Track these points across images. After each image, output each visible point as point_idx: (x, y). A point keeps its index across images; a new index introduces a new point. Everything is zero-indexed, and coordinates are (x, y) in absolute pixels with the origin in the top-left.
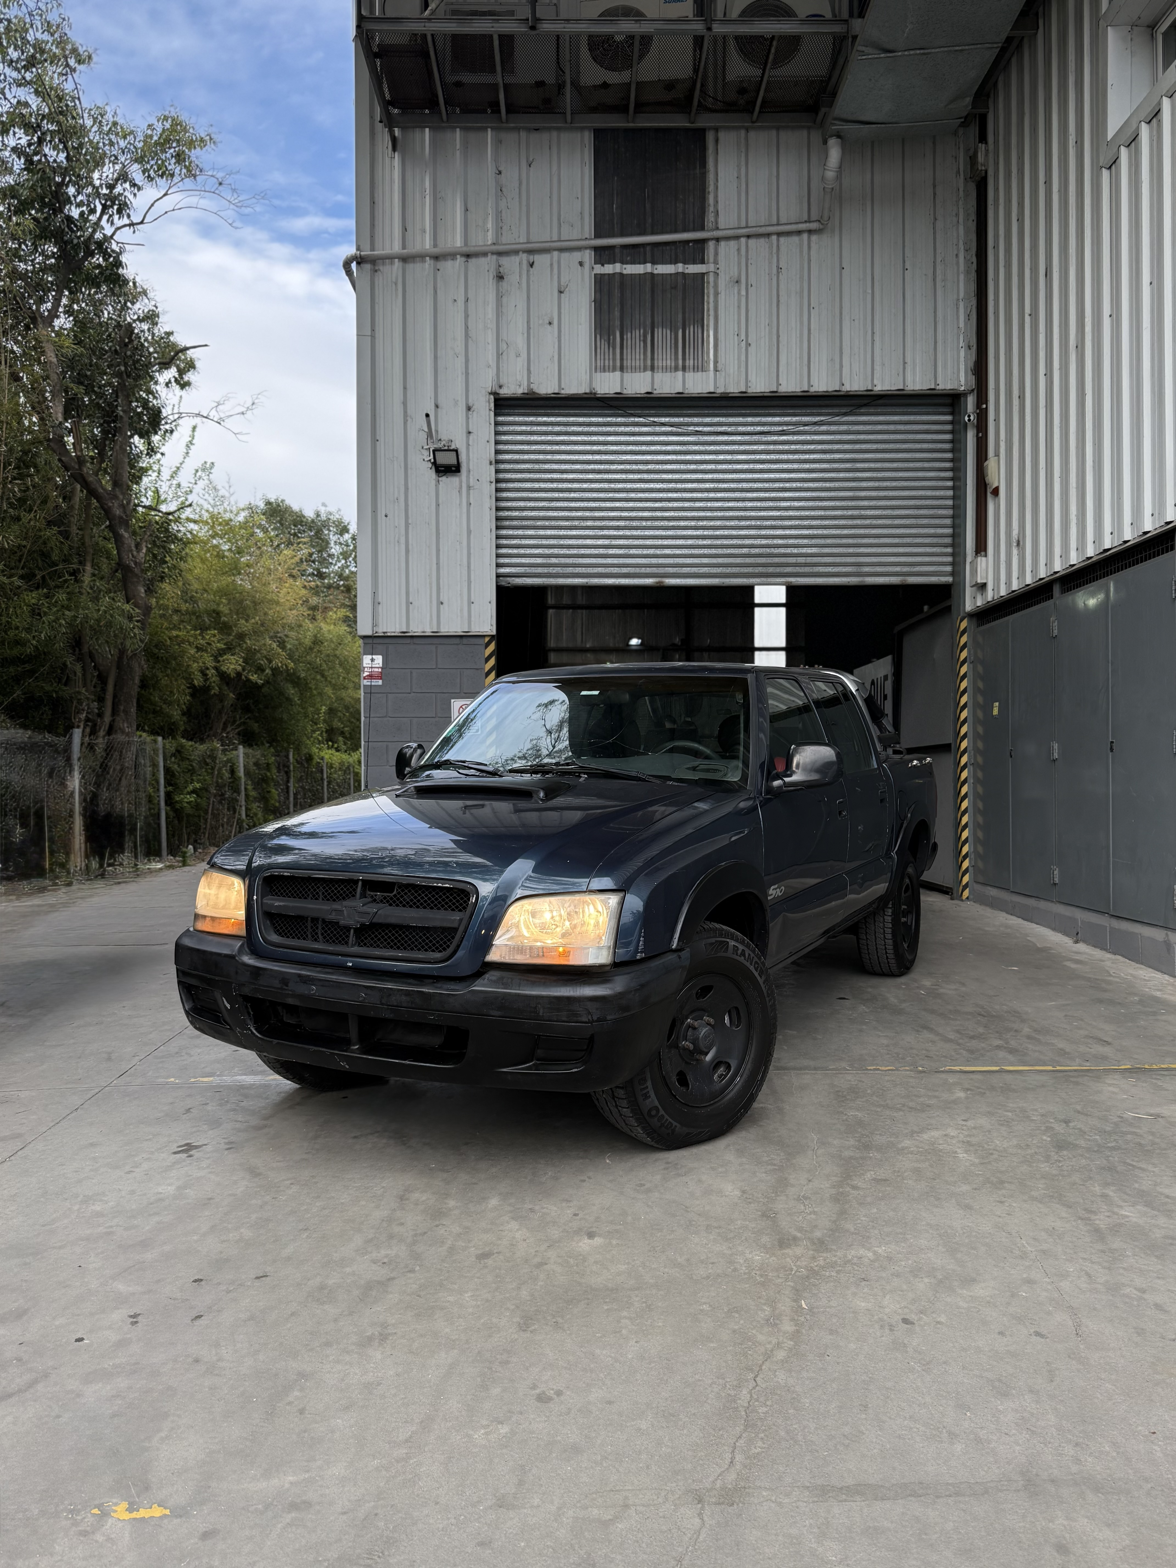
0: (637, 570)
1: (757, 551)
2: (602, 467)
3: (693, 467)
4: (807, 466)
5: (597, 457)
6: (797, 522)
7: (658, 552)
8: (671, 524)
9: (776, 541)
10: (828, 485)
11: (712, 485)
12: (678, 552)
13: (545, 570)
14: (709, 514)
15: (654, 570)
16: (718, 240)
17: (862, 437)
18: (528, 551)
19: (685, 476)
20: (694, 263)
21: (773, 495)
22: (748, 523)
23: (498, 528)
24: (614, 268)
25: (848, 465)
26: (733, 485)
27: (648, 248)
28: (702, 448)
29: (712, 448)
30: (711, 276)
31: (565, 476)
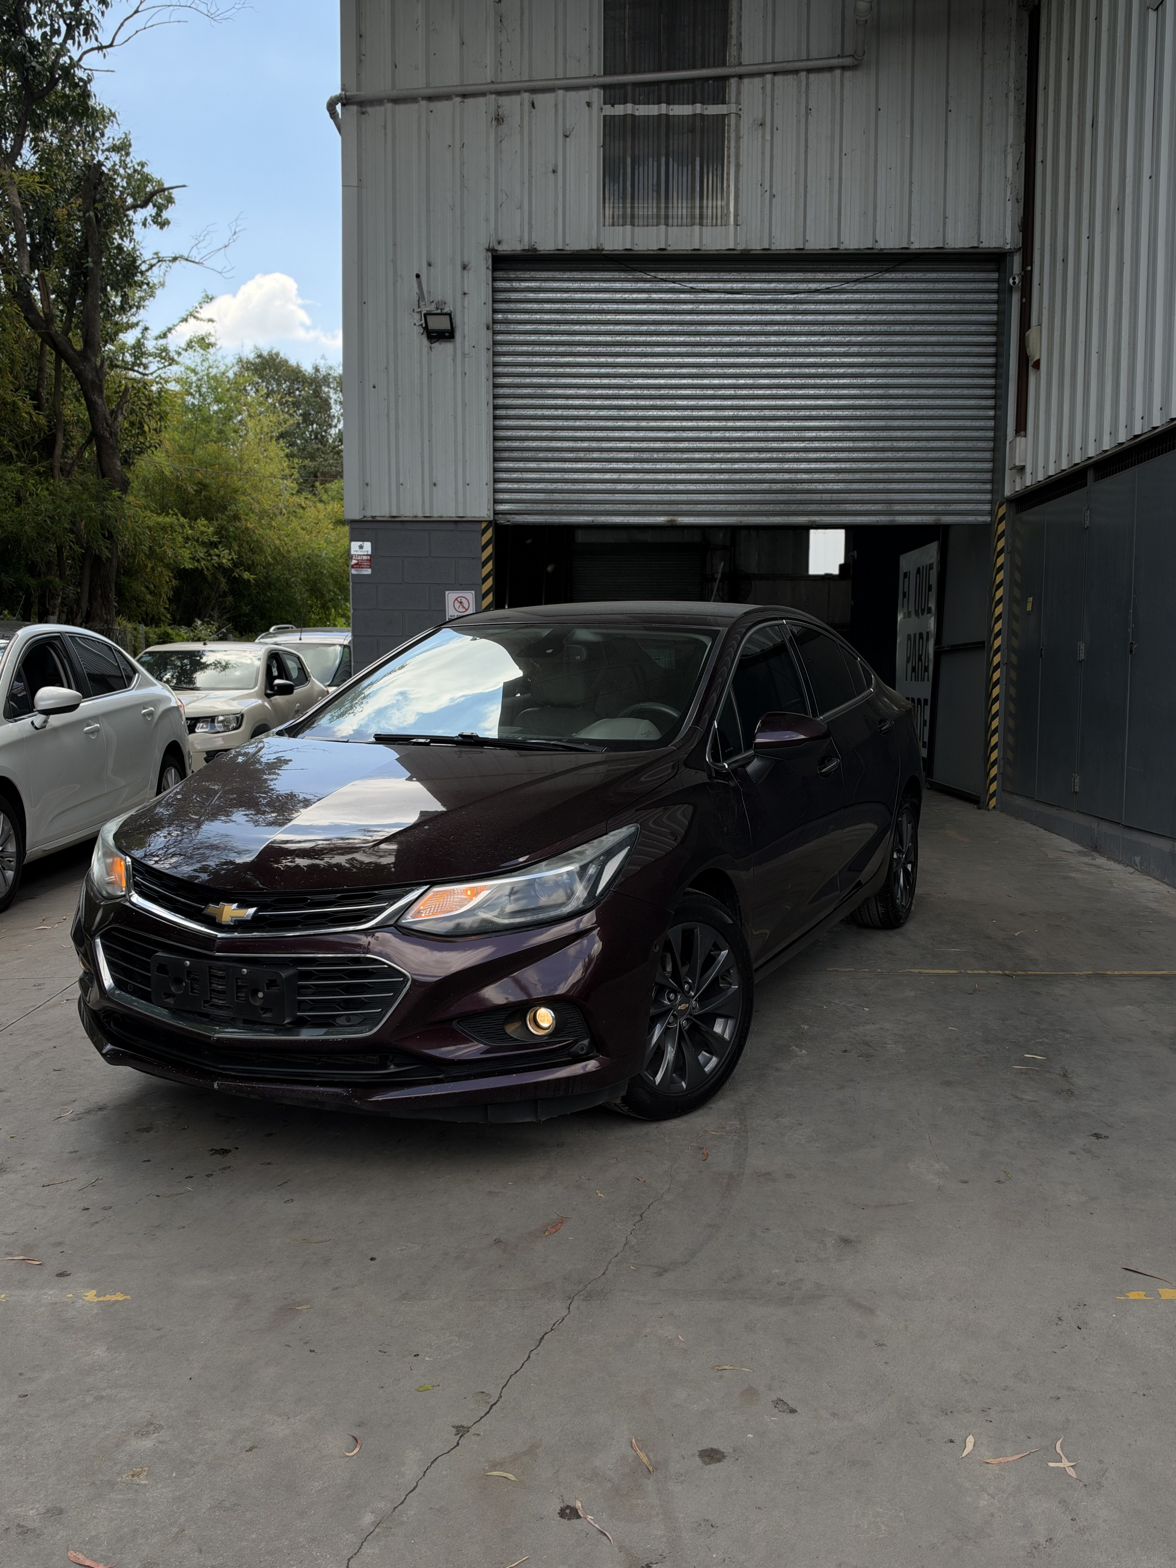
0: (648, 507)
1: (778, 486)
2: (611, 392)
3: (710, 392)
4: (835, 392)
5: (606, 381)
6: (823, 455)
7: (671, 487)
8: (685, 456)
9: (799, 476)
10: (858, 413)
11: (731, 413)
12: (692, 487)
13: (548, 507)
14: (726, 445)
15: (666, 508)
16: (741, 77)
17: (896, 360)
18: (530, 486)
19: (701, 403)
20: (715, 102)
21: (798, 424)
22: (769, 455)
23: (495, 460)
24: (625, 109)
25: (880, 392)
26: (754, 413)
27: (663, 86)
28: (720, 371)
29: (731, 371)
30: (733, 118)
31: (570, 402)
